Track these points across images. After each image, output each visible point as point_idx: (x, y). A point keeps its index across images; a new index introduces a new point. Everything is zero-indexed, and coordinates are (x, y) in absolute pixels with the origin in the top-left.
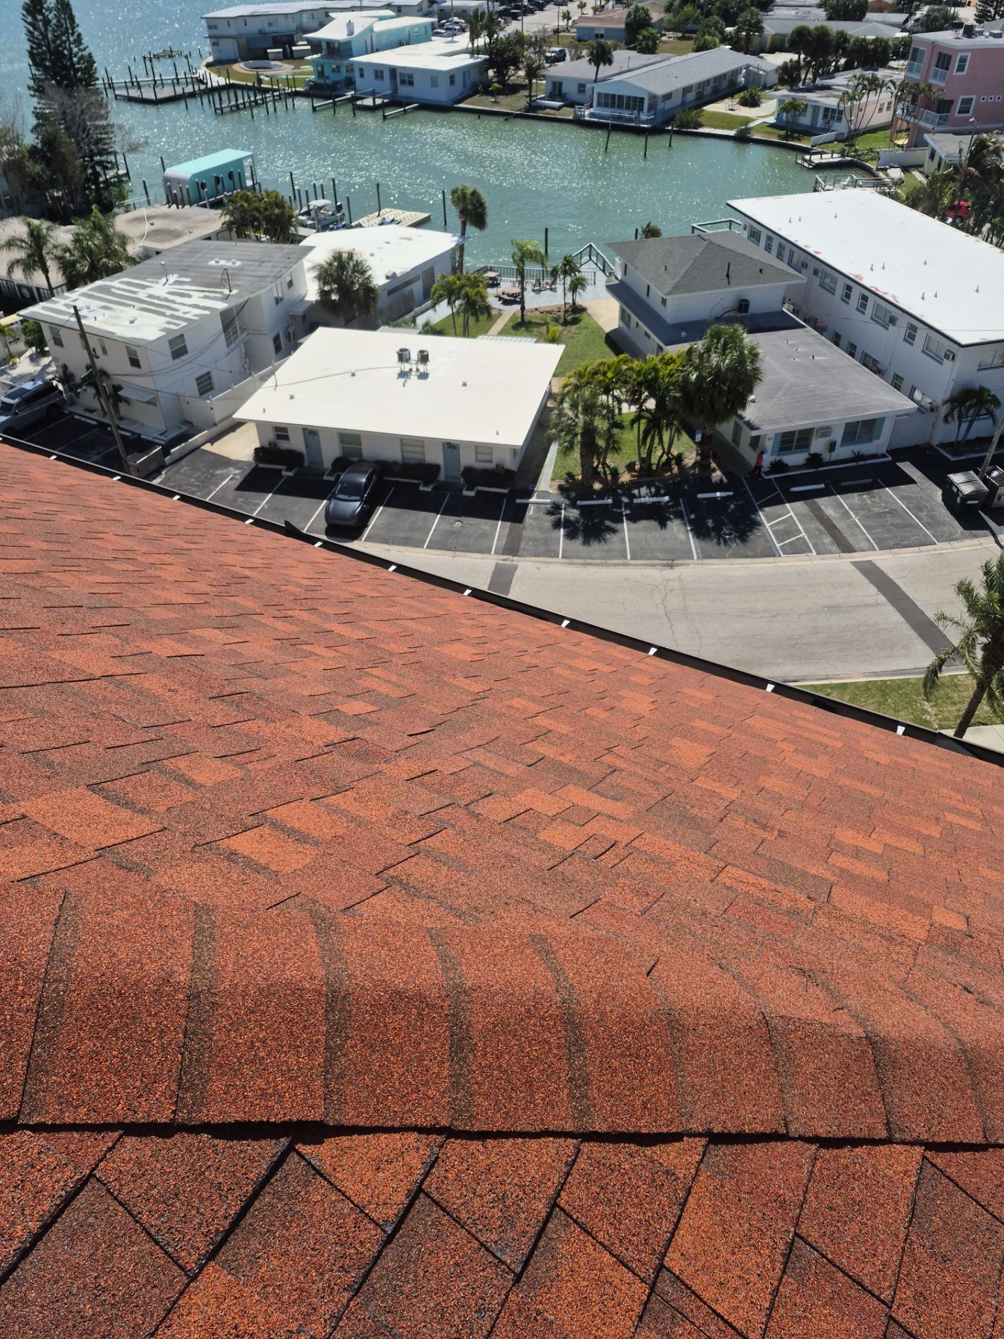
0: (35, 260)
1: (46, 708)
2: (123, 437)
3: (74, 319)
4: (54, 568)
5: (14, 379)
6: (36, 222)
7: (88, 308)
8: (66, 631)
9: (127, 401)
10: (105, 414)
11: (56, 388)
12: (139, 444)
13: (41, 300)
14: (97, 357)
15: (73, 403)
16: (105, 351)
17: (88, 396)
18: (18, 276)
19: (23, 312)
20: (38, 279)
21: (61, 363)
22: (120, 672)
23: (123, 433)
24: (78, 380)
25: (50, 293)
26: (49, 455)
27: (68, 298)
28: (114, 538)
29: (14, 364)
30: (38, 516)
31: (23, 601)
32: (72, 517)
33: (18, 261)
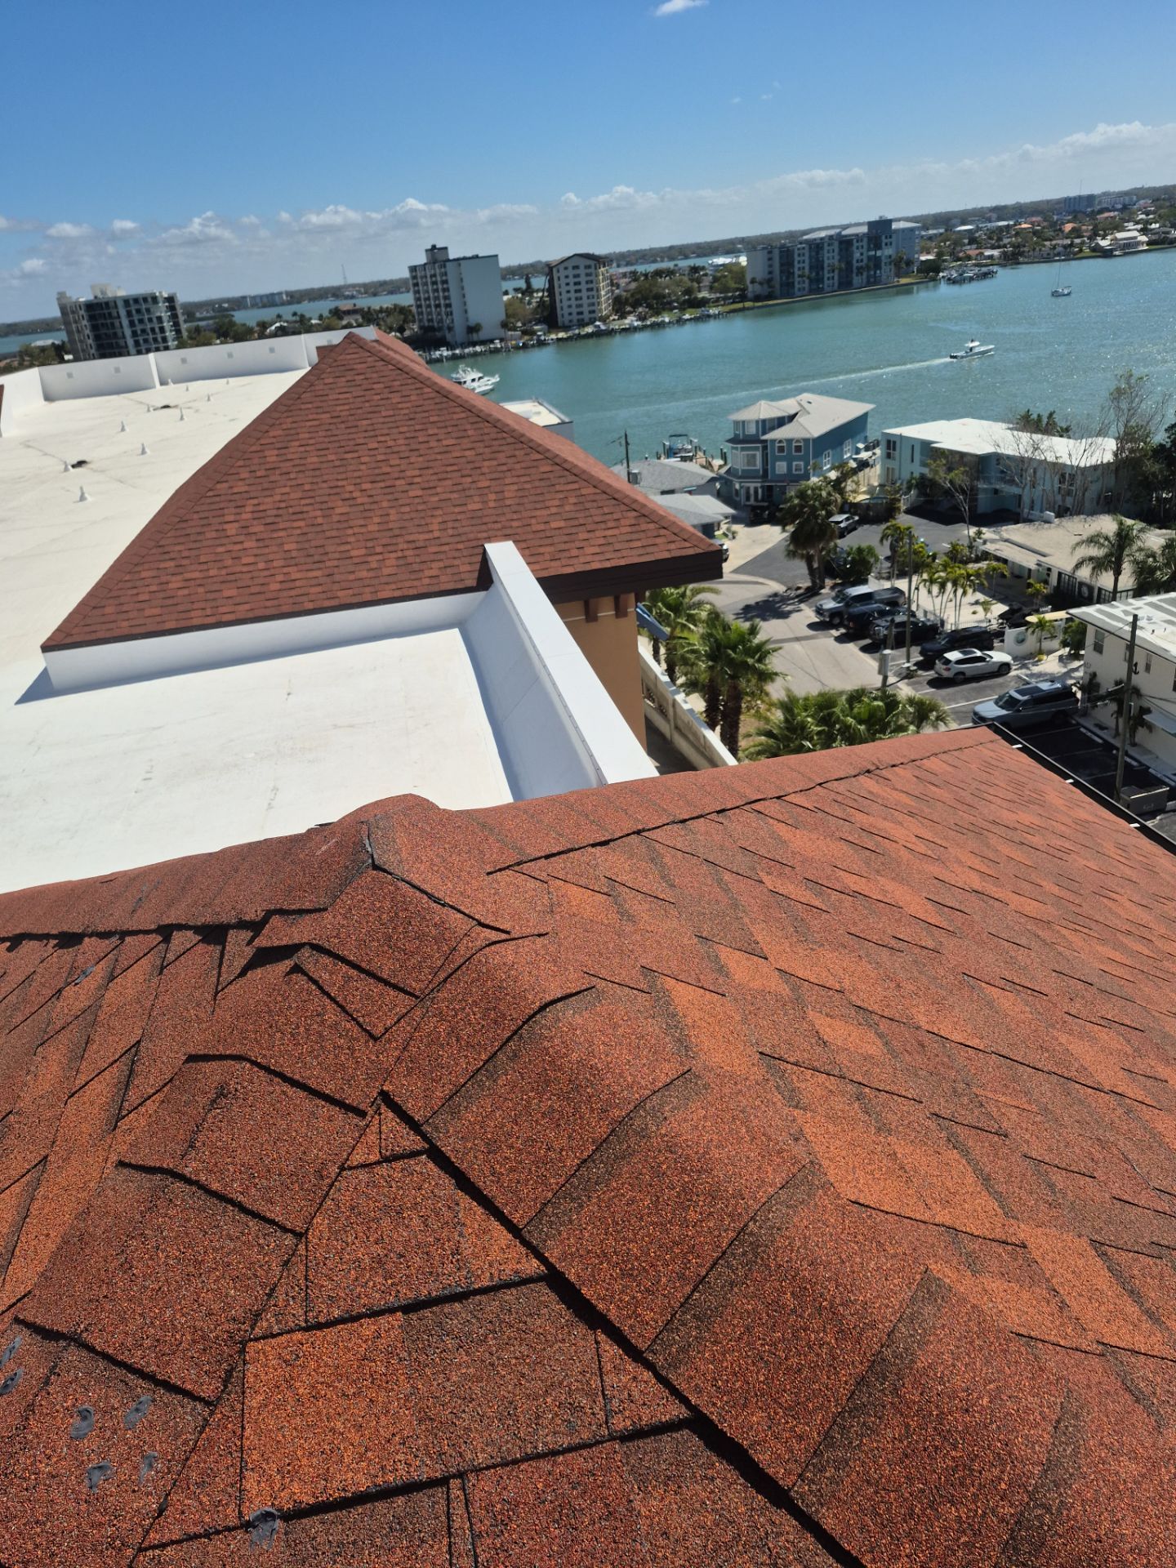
0: (1113, 561)
1: (1050, 1106)
2: (1127, 765)
3: (1128, 628)
4: (1064, 923)
5: (1032, 675)
6: (1129, 522)
7: (1149, 619)
8: (1074, 1012)
9: (1150, 727)
10: (1117, 734)
11: (1074, 694)
12: (1142, 778)
13: (1098, 602)
14: (1136, 673)
15: (1085, 713)
16: (1148, 668)
17: (1106, 712)
18: (1084, 573)
19: (1073, 611)
20: (1106, 580)
21: (1091, 670)
22: (1131, 1095)
23: (1129, 760)
24: (1102, 691)
25: (1114, 595)
26: (1066, 777)
27: (1131, 604)
28: (1128, 904)
29: (1040, 660)
30: (1051, 851)
31: (1033, 954)
32: (1085, 862)
33: (1091, 559)
